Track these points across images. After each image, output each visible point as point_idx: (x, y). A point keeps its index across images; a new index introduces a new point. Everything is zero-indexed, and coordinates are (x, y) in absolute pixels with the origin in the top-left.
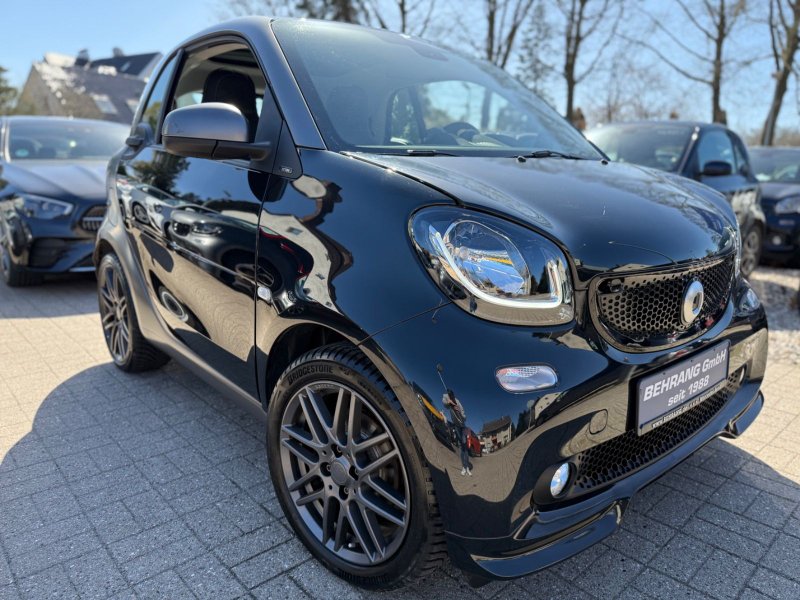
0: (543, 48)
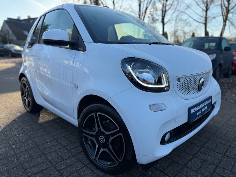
0: (156, 14)
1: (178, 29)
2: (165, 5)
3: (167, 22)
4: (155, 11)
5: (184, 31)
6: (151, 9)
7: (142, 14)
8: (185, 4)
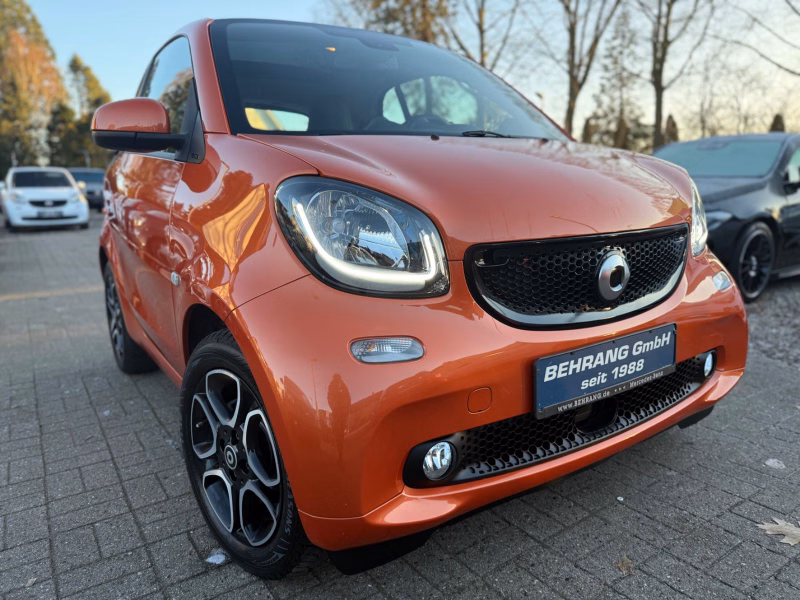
0: (629, 55)
1: (715, 104)
2: (663, 21)
3: (672, 81)
4: (628, 47)
5: (739, 109)
6: (614, 38)
7: (581, 61)
8: (745, 11)
